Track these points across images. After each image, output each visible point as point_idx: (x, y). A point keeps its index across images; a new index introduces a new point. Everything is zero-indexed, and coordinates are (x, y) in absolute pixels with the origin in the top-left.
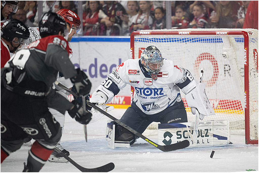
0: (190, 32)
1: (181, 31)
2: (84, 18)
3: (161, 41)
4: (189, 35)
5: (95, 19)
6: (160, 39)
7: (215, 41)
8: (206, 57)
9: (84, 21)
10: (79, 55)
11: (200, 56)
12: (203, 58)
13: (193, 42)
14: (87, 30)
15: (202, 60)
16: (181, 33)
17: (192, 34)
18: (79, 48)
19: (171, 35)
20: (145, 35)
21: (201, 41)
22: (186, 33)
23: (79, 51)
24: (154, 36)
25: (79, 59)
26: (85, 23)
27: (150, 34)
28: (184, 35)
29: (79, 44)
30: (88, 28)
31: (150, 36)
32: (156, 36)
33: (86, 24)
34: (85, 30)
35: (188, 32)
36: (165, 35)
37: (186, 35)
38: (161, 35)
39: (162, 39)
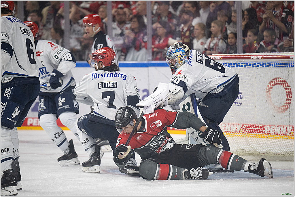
0: (263, 56)
1: (253, 55)
2: (153, 43)
3: (233, 65)
4: (261, 59)
5: (164, 44)
6: (231, 64)
7: (284, 65)
8: (279, 82)
9: (153, 46)
10: (149, 80)
11: (273, 81)
12: (276, 83)
13: (266, 66)
14: (156, 56)
15: (275, 84)
16: (254, 57)
17: (264, 58)
18: (148, 73)
19: (243, 60)
20: (217, 59)
21: (275, 65)
22: (259, 57)
23: (149, 76)
24: (226, 61)
25: (149, 84)
26: (155, 48)
27: (221, 58)
28: (256, 59)
29: (148, 70)
30: (157, 53)
31: (221, 61)
32: (227, 61)
33: (155, 50)
34: (155, 55)
35: (261, 57)
36: (236, 60)
37: (259, 59)
38: (233, 60)
39: (234, 64)
